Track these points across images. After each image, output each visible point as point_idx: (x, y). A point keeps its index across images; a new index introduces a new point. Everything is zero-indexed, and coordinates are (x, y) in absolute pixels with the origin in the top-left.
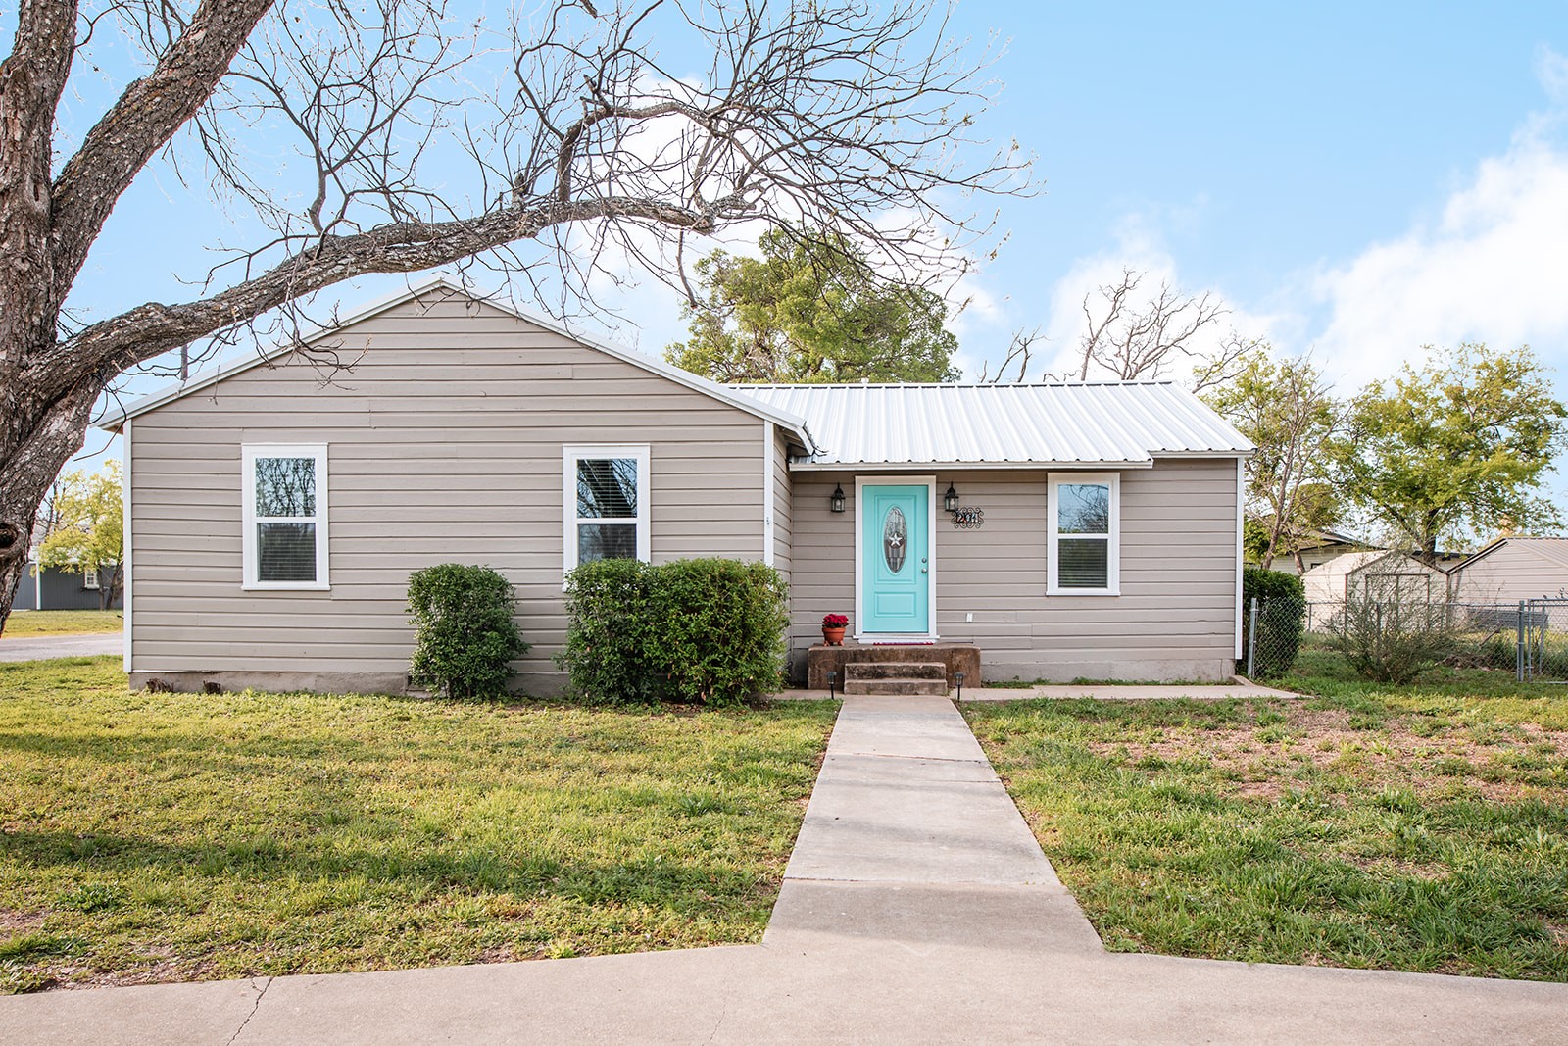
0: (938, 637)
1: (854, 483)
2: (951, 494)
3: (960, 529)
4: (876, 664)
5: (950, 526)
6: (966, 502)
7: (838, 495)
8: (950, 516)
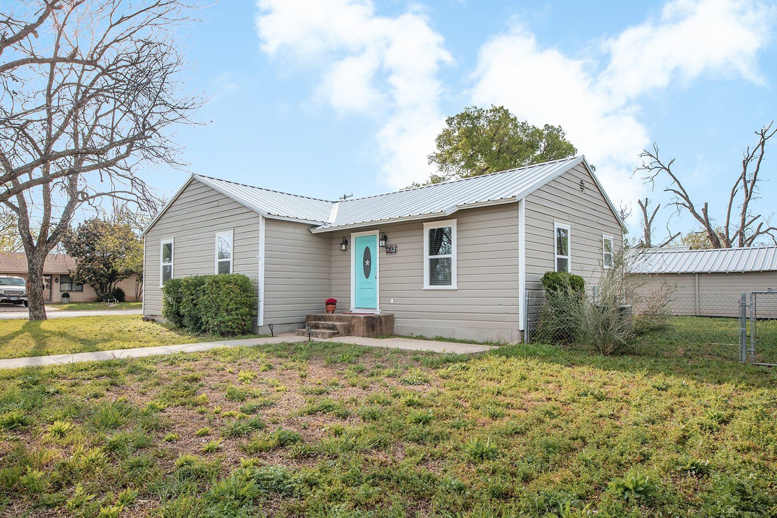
0: (380, 311)
1: (350, 237)
2: (385, 238)
3: (389, 256)
4: (316, 322)
5: (385, 254)
6: (392, 242)
7: (346, 243)
8: (384, 249)
